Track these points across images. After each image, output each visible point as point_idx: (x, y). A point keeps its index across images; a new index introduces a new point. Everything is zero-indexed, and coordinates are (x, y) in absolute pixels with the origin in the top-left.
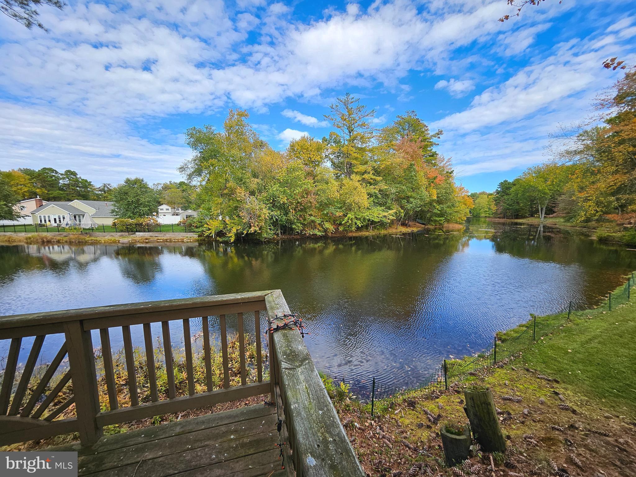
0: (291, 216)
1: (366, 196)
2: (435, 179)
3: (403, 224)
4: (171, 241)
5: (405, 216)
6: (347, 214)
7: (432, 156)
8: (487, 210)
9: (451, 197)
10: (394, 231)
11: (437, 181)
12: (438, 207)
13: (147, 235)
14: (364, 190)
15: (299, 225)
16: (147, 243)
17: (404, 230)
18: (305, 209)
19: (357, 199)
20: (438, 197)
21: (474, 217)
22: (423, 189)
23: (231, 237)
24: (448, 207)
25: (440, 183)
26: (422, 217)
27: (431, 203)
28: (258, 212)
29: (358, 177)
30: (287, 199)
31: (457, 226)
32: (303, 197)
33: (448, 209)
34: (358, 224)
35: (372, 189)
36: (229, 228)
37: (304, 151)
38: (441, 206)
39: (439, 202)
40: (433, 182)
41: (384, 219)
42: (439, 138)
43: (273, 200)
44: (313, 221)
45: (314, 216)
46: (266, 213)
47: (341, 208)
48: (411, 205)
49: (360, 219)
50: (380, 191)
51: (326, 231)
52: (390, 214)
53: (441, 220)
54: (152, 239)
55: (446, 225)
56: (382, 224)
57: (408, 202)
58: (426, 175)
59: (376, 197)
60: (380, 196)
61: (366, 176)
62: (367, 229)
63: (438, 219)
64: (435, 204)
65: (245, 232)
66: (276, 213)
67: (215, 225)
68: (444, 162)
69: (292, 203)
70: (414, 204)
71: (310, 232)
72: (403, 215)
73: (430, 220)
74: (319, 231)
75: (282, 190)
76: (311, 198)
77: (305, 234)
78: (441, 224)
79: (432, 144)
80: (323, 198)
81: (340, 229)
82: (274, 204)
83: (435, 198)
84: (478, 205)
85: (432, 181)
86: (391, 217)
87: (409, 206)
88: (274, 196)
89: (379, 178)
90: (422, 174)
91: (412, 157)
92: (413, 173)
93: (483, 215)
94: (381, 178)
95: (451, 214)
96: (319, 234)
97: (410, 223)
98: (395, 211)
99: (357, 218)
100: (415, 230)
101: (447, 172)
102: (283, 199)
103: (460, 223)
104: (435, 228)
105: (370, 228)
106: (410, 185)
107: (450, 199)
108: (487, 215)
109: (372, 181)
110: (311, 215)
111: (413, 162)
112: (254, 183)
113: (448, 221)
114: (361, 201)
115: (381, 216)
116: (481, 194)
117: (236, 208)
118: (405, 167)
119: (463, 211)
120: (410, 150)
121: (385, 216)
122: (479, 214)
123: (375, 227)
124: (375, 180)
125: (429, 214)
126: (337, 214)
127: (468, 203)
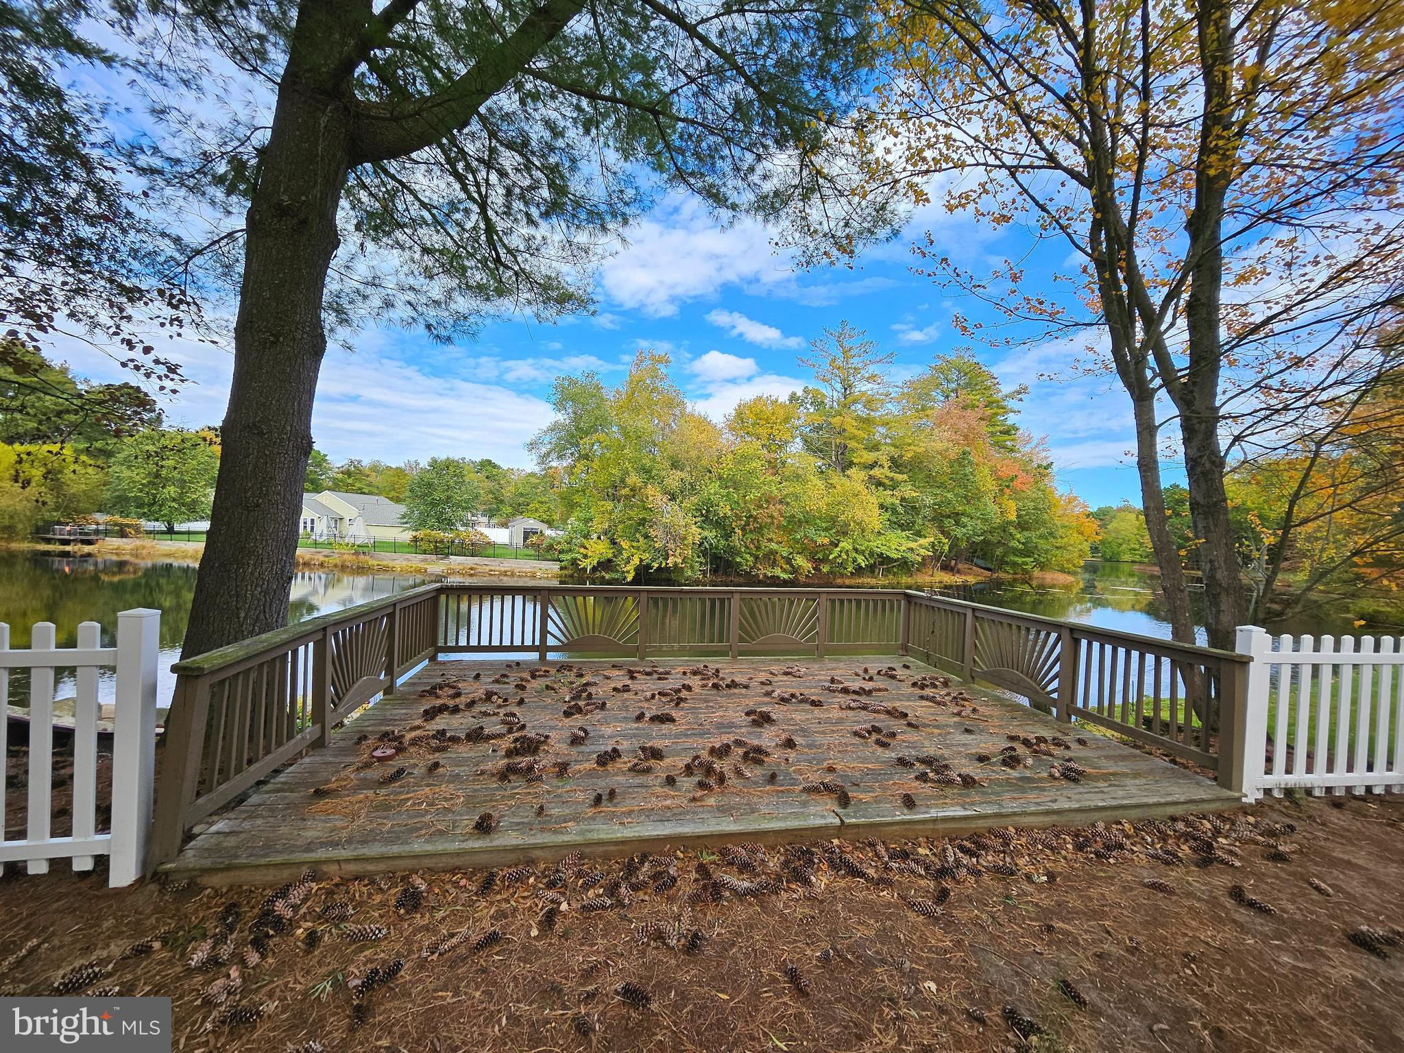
0: (736, 540)
1: (877, 511)
2: (1012, 480)
3: (946, 568)
4: (513, 575)
5: (950, 551)
6: (839, 541)
7: (1007, 432)
8: (1137, 547)
9: (1046, 517)
10: (928, 579)
11: (1016, 483)
12: (1018, 536)
13: (469, 561)
14: (873, 499)
15: (748, 556)
16: (471, 575)
17: (948, 578)
18: (761, 528)
19: (859, 515)
20: (1018, 516)
21: (1107, 560)
22: (988, 500)
23: (628, 572)
24: (1041, 537)
25: (1024, 488)
26: (985, 554)
27: (1004, 528)
28: (683, 531)
29: (863, 475)
30: (732, 510)
31: (1062, 578)
32: (761, 507)
33: (1041, 541)
34: (860, 561)
35: (889, 497)
36: (625, 555)
37: (762, 422)
38: (1026, 534)
39: (1022, 526)
40: (1008, 487)
41: (909, 555)
42: (1021, 400)
43: (708, 511)
44: (773, 553)
45: (776, 544)
46: (695, 533)
47: (826, 530)
48: (964, 530)
49: (863, 553)
50: (903, 499)
51: (795, 570)
52: (920, 546)
53: (1027, 564)
54: (480, 569)
55: (1036, 573)
56: (904, 565)
57: (957, 523)
58: (994, 472)
59: (894, 511)
60: (900, 510)
61: (876, 472)
62: (873, 572)
63: (1020, 560)
64: (1012, 530)
65: (656, 565)
66: (710, 534)
67: (598, 550)
68: (1032, 445)
69: (739, 518)
70: (969, 529)
71: (766, 571)
72: (946, 548)
73: (1002, 563)
74: (784, 570)
75: (724, 492)
76: (774, 510)
77: (757, 575)
78: (1025, 572)
79: (1006, 410)
80: (795, 509)
81: (825, 570)
82: (707, 516)
83: (1013, 517)
84: (1113, 535)
85: (1006, 485)
86: (923, 552)
87: (959, 532)
88: (709, 504)
89: (900, 477)
90: (987, 471)
91: (966, 437)
92: (968, 470)
93: (1127, 557)
94: (905, 477)
95: (1047, 552)
96: (784, 576)
97: (960, 566)
98: (932, 539)
99: (856, 550)
100: (971, 580)
101: (1039, 466)
102: (725, 510)
103: (1069, 573)
104: (1015, 580)
105: (879, 571)
106: (962, 491)
107: (1044, 523)
108: (1137, 558)
109: (887, 482)
110: (770, 540)
111: (968, 449)
112: (674, 479)
113: (1042, 566)
114: (866, 519)
115: (903, 548)
116: (1120, 510)
117: (643, 522)
118: (953, 456)
119: (1077, 547)
120: (962, 425)
121: (912, 550)
122: (1118, 554)
123: (889, 571)
124: (892, 479)
125: (1001, 549)
126: (819, 541)
127: (1087, 531)
